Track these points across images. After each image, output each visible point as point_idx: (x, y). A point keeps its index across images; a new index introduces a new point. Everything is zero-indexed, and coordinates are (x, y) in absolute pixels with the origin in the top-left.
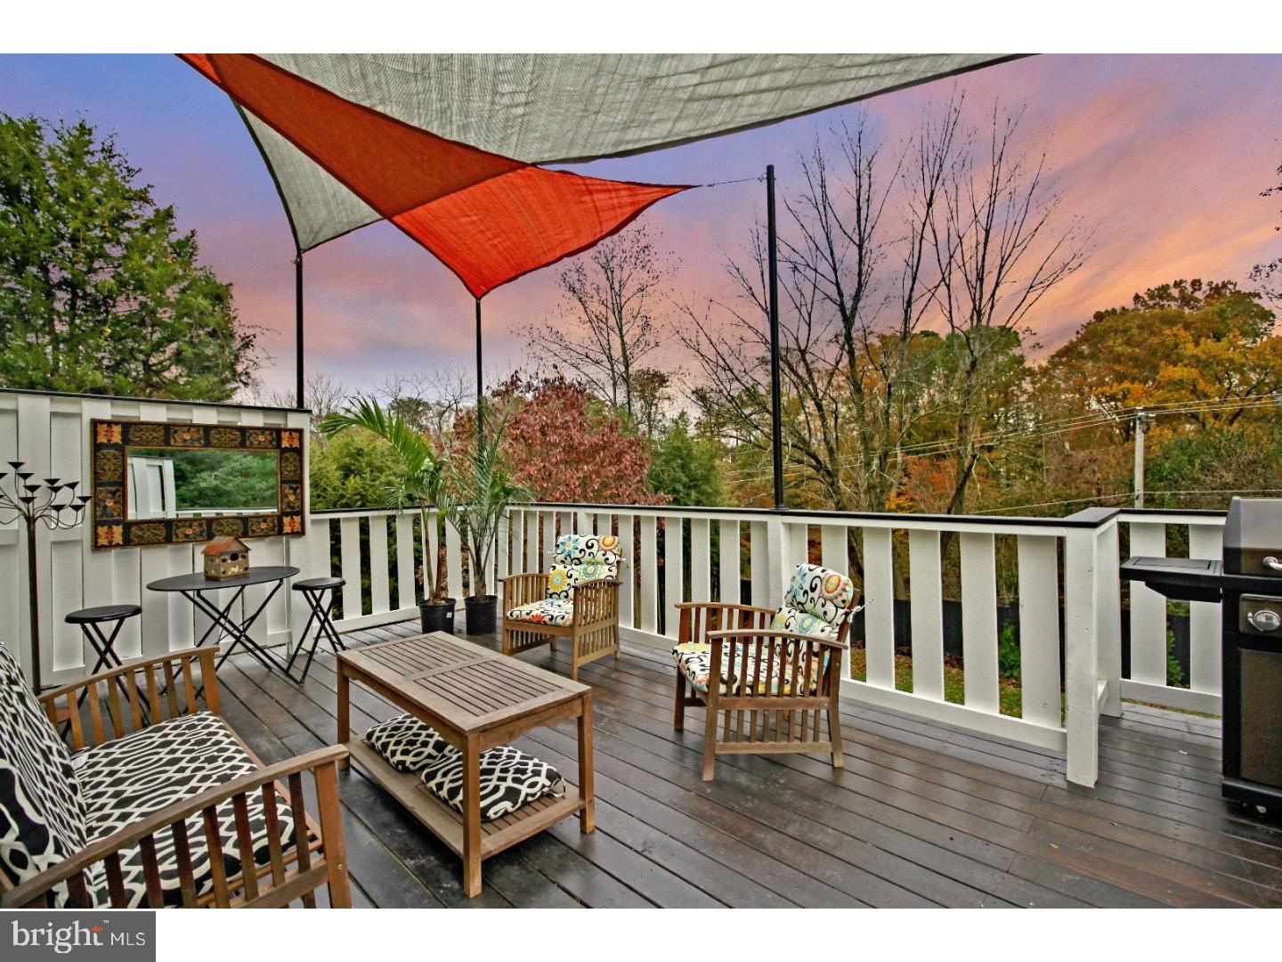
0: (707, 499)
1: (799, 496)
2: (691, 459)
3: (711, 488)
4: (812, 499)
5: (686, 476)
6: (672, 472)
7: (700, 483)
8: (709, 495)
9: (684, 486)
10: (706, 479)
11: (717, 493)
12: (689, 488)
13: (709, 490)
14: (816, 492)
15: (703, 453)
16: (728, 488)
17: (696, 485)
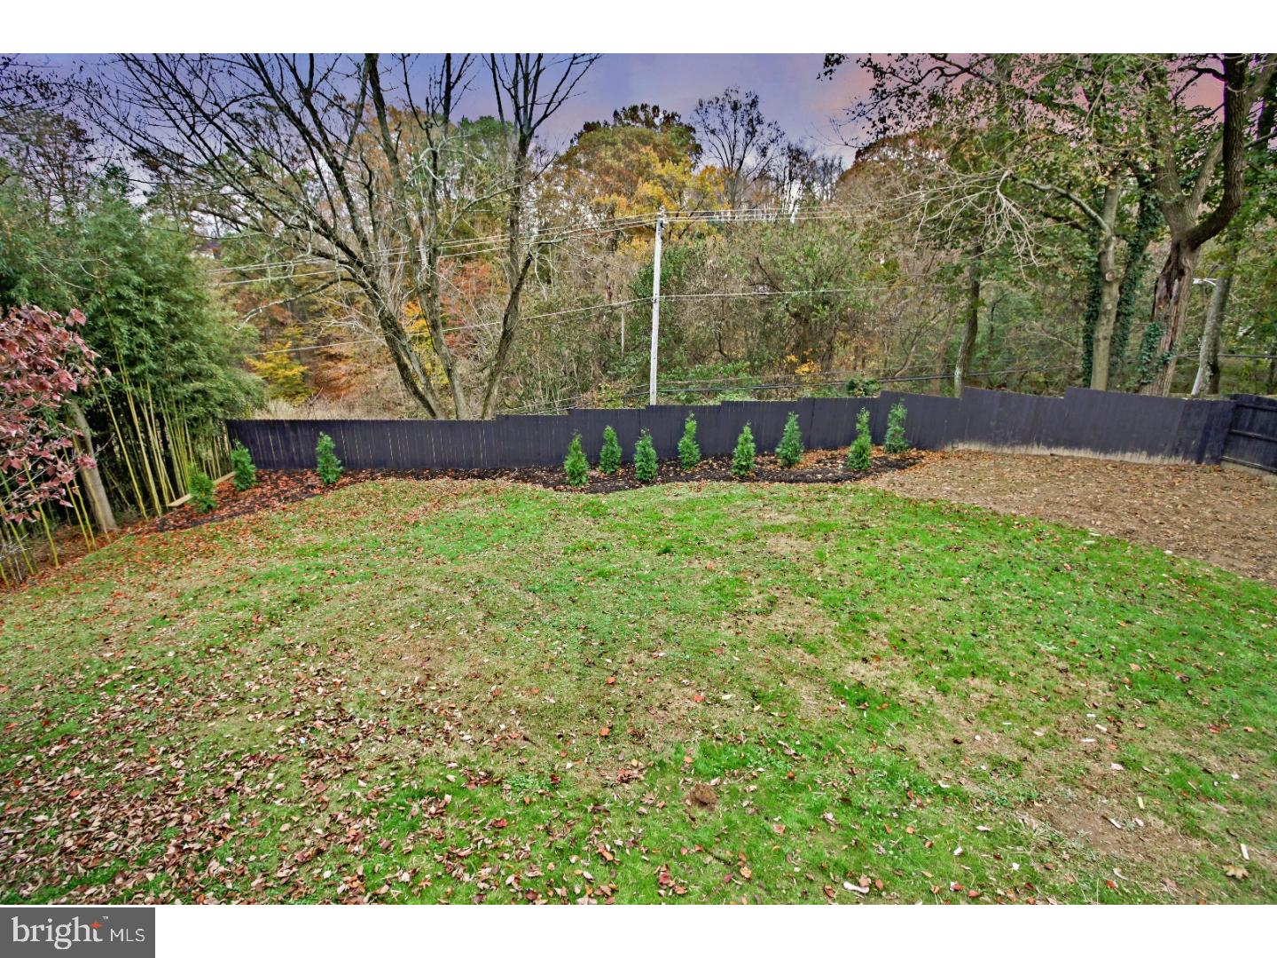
0: (185, 310)
1: (315, 303)
2: (143, 247)
3: (189, 292)
4: (331, 306)
5: (138, 274)
6: (107, 267)
7: (167, 285)
8: (187, 304)
9: (139, 290)
10: (179, 281)
11: (201, 301)
12: (149, 293)
13: (189, 297)
14: (335, 297)
15: (163, 237)
16: (220, 293)
17: (160, 289)
